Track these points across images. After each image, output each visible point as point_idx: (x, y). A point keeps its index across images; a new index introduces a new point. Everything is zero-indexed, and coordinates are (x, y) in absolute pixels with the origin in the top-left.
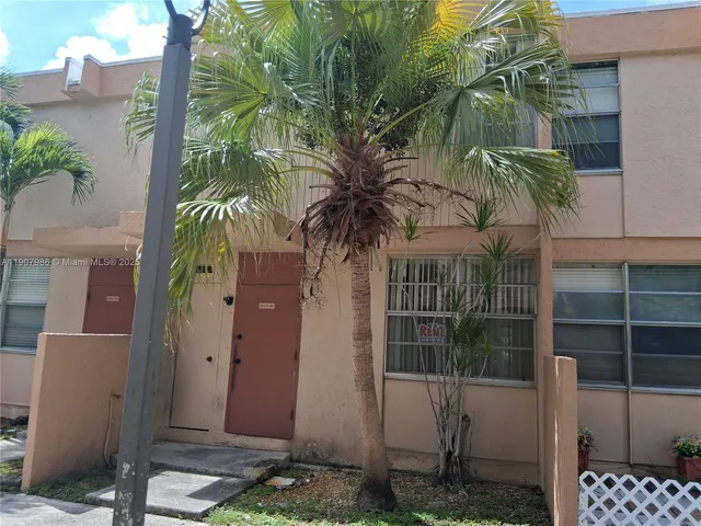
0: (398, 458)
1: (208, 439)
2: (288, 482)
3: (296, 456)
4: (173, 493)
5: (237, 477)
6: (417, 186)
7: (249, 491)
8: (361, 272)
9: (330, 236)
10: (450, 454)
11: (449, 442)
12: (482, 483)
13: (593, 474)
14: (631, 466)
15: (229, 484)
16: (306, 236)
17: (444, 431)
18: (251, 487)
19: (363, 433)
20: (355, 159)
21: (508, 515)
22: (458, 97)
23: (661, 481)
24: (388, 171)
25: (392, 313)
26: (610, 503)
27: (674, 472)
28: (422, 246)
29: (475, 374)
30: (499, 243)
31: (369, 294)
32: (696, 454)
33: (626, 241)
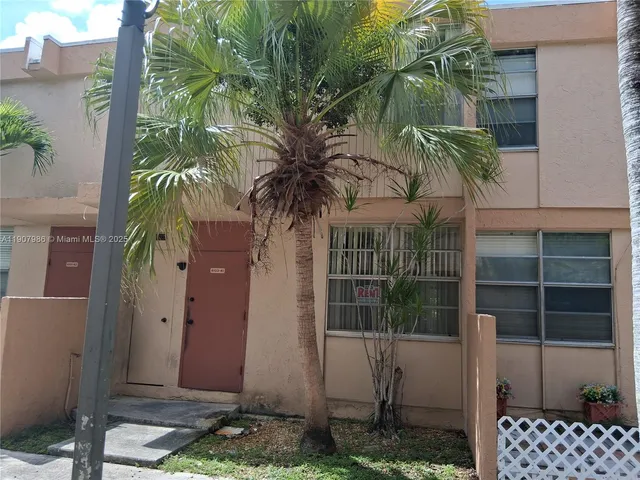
0: (337, 407)
1: (163, 394)
2: (238, 431)
3: (244, 408)
4: (130, 444)
5: (190, 427)
6: (355, 161)
7: (201, 441)
8: (305, 239)
9: (276, 206)
10: (384, 403)
11: (383, 391)
12: (412, 428)
13: (510, 419)
14: (544, 411)
15: (182, 434)
16: (254, 206)
17: (379, 382)
18: (203, 437)
19: (306, 386)
20: (299, 135)
21: (435, 456)
22: (392, 80)
23: (569, 423)
24: (329, 147)
25: (333, 277)
26: (524, 444)
27: (581, 416)
28: (361, 216)
29: (407, 331)
30: (430, 213)
31: (312, 259)
32: (600, 399)
33: (541, 212)
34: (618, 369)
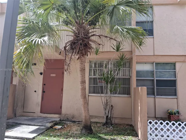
0: (92, 118)
1: (35, 115)
2: (60, 127)
3: (62, 119)
4: (23, 132)
5: (44, 126)
6: (99, 37)
7: (48, 130)
8: (83, 63)
9: (73, 52)
10: (107, 117)
11: (107, 113)
12: (116, 124)
14: (156, 118)
15: (41, 128)
16: (66, 51)
17: (106, 110)
19: (83, 111)
20: (81, 28)
21: (125, 133)
22: (114, 8)
23: (164, 121)
24: (91, 33)
25: (91, 77)
26: (156, 129)
27: (168, 119)
28: (100, 57)
30: (123, 56)
31: (85, 69)
32: (174, 114)
33: (155, 56)
34: (178, 105)
